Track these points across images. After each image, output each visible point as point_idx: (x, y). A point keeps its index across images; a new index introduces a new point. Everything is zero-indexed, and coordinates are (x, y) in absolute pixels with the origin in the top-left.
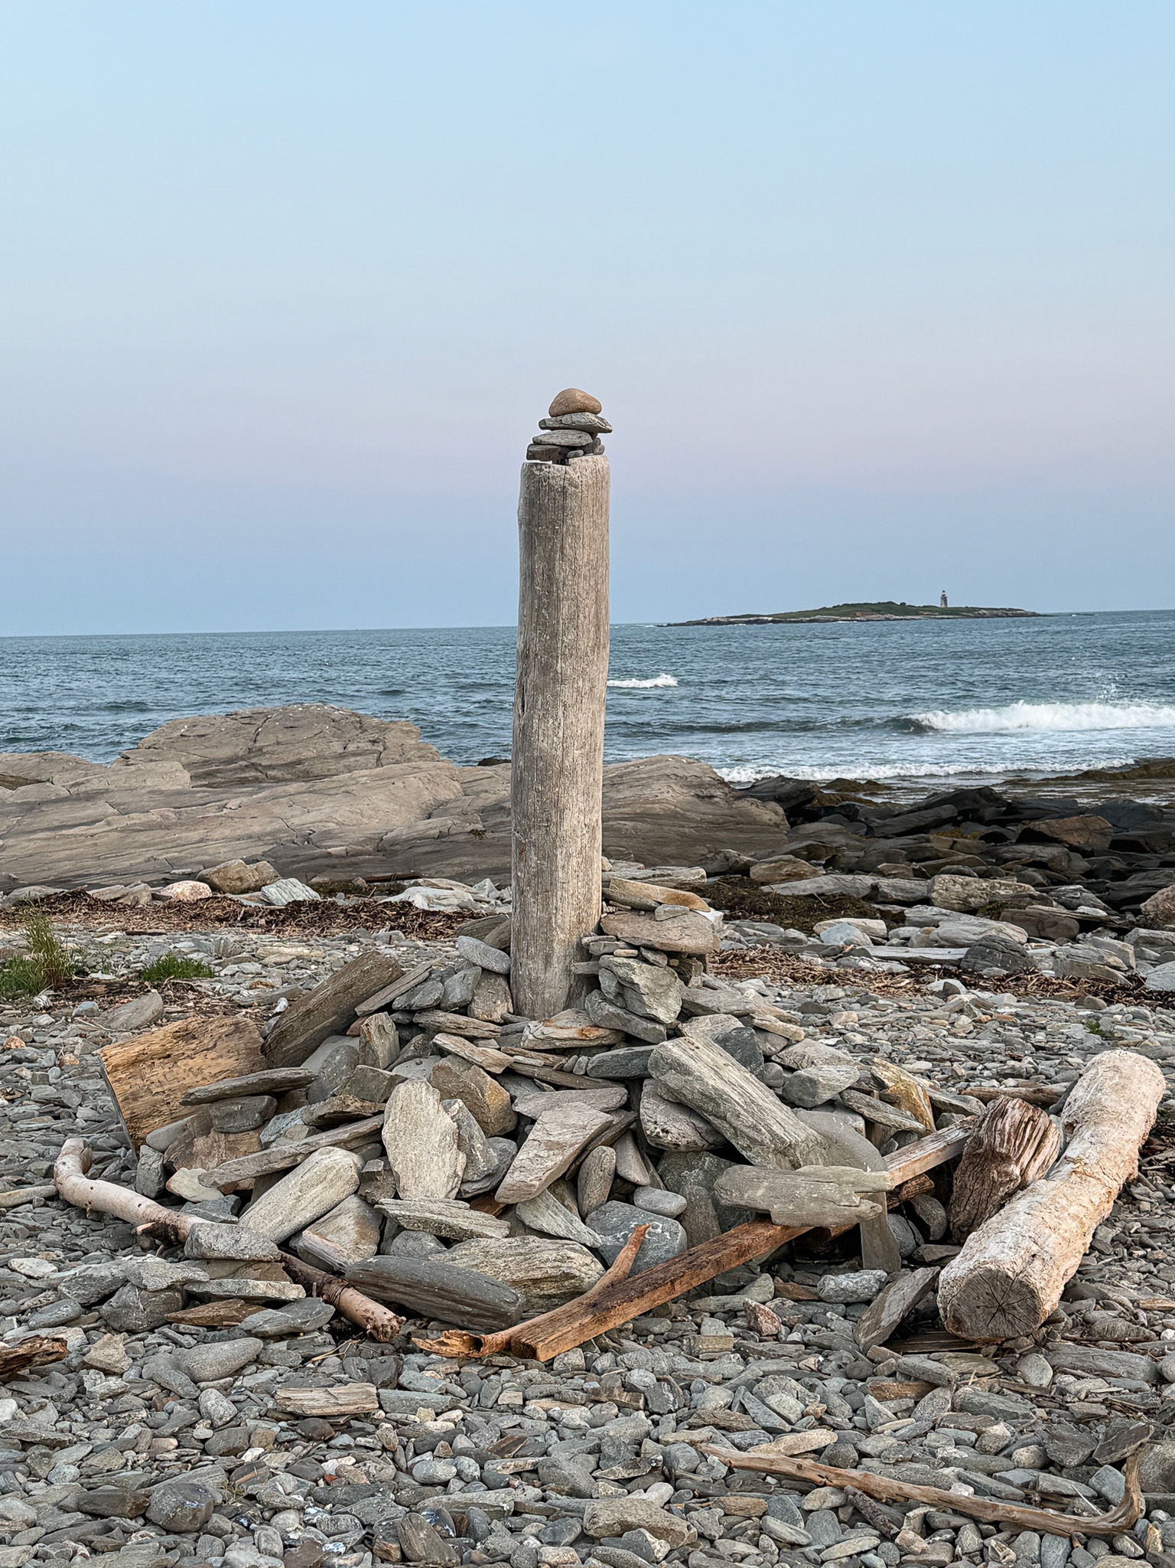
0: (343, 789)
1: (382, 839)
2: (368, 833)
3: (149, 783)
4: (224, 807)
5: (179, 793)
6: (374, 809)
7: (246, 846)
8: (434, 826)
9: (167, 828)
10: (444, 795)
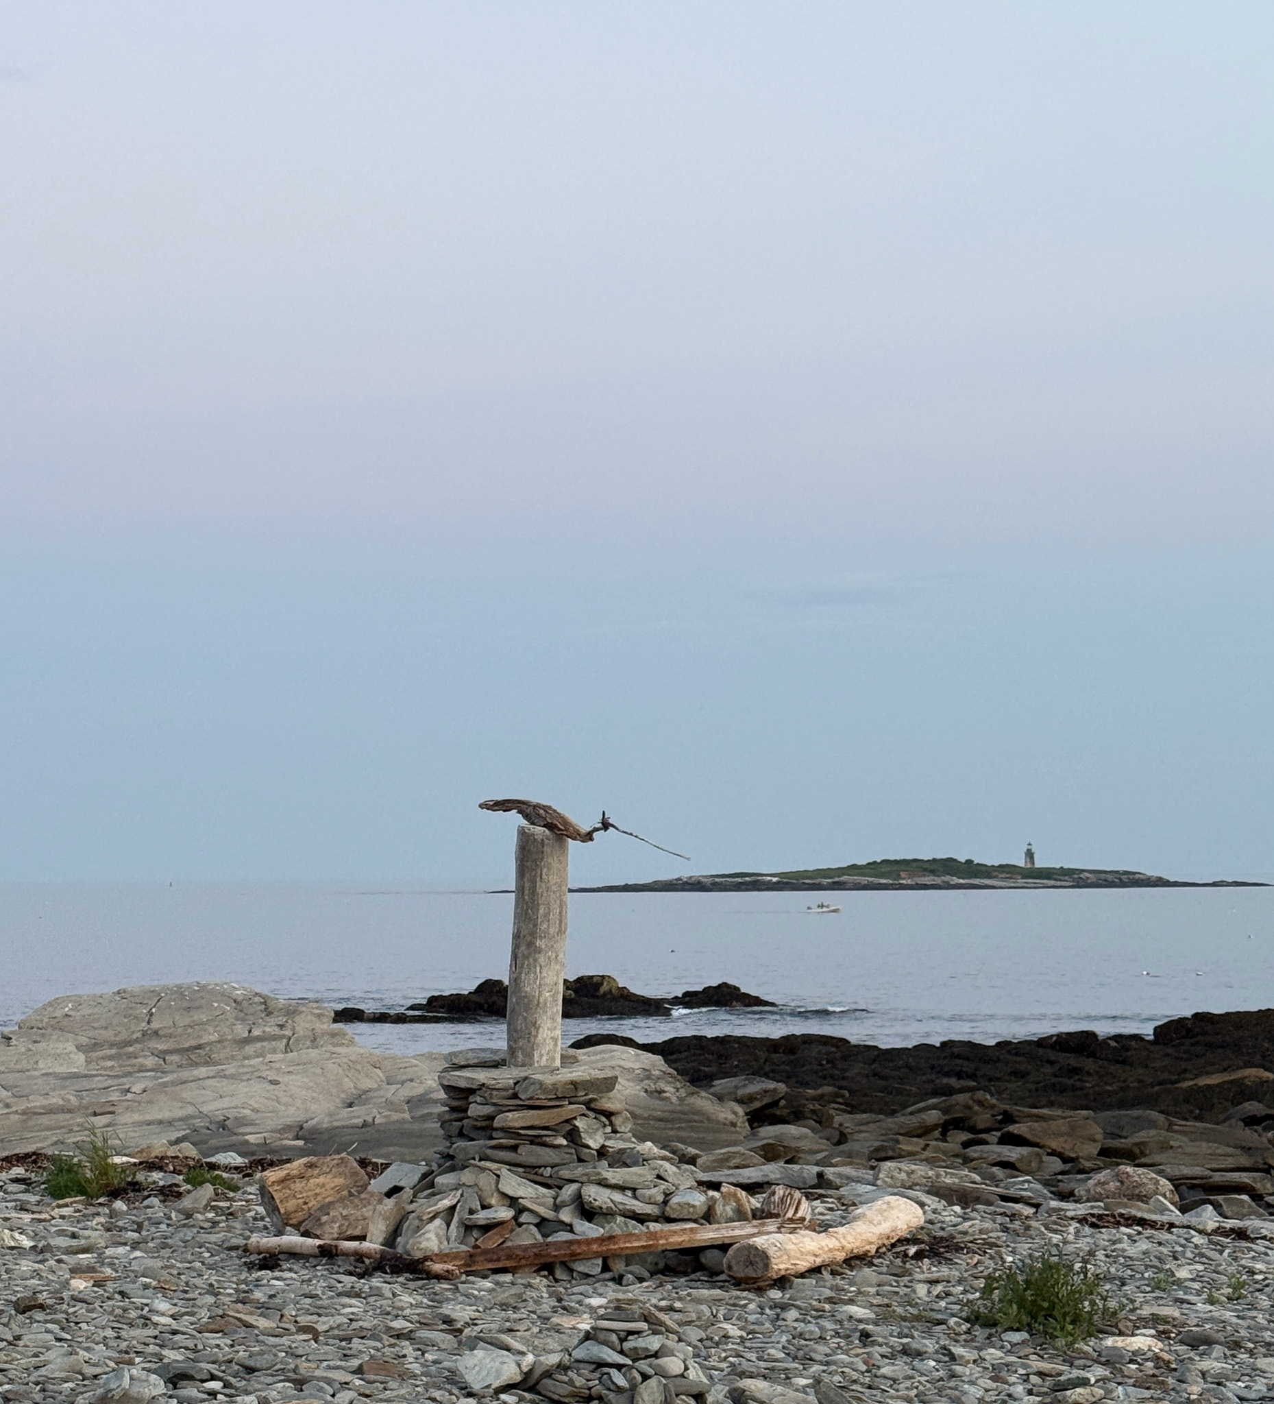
0: (256, 1074)
1: (301, 1128)
2: (289, 1121)
3: (41, 1065)
4: (128, 1091)
5: (75, 1076)
6: (291, 1096)
7: (158, 1131)
8: (359, 1115)
9: (70, 1111)
10: (366, 1084)
